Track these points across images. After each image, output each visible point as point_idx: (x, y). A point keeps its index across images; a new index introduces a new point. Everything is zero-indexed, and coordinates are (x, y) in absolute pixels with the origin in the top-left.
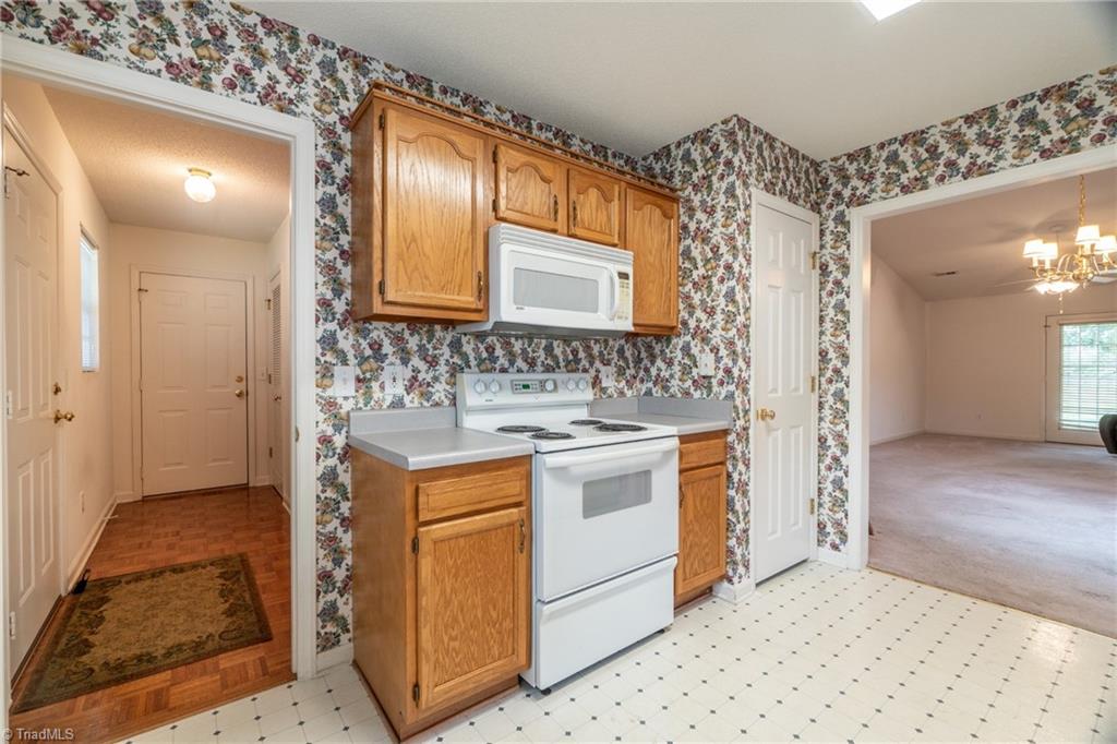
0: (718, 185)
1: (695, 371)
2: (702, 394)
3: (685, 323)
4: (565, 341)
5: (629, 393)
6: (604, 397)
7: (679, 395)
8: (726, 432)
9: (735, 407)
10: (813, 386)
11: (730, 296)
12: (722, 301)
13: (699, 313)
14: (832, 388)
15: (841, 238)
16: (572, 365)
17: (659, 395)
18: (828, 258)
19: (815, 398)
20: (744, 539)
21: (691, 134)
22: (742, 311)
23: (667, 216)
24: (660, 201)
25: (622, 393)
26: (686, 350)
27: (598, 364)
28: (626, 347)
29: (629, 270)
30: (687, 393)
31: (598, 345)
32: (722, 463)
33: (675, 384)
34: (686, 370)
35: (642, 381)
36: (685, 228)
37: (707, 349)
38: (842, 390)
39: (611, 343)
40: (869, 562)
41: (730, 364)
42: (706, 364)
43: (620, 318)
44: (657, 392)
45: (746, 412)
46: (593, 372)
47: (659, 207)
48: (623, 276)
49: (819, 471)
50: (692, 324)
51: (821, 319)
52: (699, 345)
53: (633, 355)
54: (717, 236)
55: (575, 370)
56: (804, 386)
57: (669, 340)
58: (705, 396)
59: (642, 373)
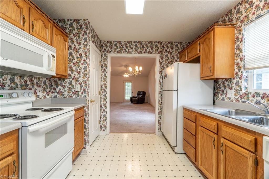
0: (82, 37)
1: (73, 90)
2: (76, 96)
3: (70, 75)
4: (21, 77)
5: (47, 97)
6: (38, 98)
7: (68, 97)
8: (84, 107)
9: (86, 100)
10: (100, 93)
11: (85, 69)
12: (83, 70)
13: (75, 73)
14: (103, 94)
15: (105, 59)
16: (24, 87)
17: (60, 97)
18: (103, 63)
19: (100, 96)
20: (88, 136)
21: (73, 18)
22: (88, 73)
23: (65, 41)
24: (63, 35)
25: (45, 97)
26: (70, 83)
27: (35, 87)
28: (47, 81)
29: (55, 55)
30: (71, 96)
31: (36, 80)
32: (83, 116)
33: (66, 94)
34: (70, 90)
35: (53, 93)
36: (70, 46)
37: (78, 83)
38: (105, 94)
39: (41, 79)
40: (110, 132)
41: (85, 88)
42: (77, 87)
43: (51, 70)
44: (59, 96)
45: (88, 101)
46: (33, 89)
47: (63, 37)
48: (53, 56)
49: (100, 113)
50: (73, 75)
51: (101, 78)
52: (75, 82)
53: (49, 84)
54: (81, 51)
55: (26, 89)
56: (98, 93)
57: (64, 80)
58: (77, 97)
59: (52, 90)
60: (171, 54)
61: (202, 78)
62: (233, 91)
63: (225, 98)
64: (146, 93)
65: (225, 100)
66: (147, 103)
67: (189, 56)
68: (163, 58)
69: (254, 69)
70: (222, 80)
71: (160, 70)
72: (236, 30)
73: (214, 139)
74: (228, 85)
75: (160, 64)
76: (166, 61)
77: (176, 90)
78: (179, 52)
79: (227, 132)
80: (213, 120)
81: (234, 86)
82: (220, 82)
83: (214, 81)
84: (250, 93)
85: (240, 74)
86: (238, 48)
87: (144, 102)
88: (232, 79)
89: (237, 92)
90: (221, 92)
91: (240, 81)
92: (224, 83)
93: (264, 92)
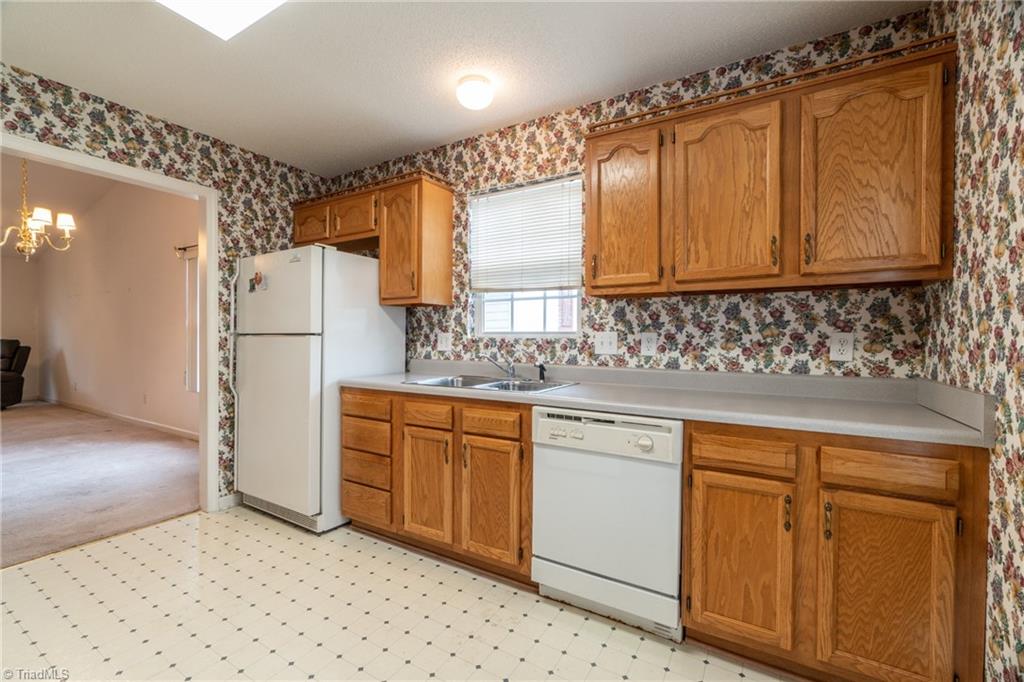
60: (265, 202)
61: (384, 299)
62: (450, 335)
63: (432, 353)
64: (28, 349)
65: (433, 358)
66: (40, 404)
67: (338, 228)
68: (233, 208)
69: (487, 290)
70: (424, 308)
71: (224, 255)
72: (454, 198)
73: (447, 444)
74: (440, 322)
75: (224, 231)
76: (245, 223)
77: (319, 335)
78: (292, 201)
79: (473, 418)
80: (441, 402)
81: (452, 323)
82: (421, 313)
83: (408, 309)
84: (481, 340)
85: (463, 298)
86: (459, 240)
87: (19, 401)
88: (448, 308)
89: (458, 337)
90: (422, 338)
91: (463, 315)
92: (429, 317)
93: (503, 336)
